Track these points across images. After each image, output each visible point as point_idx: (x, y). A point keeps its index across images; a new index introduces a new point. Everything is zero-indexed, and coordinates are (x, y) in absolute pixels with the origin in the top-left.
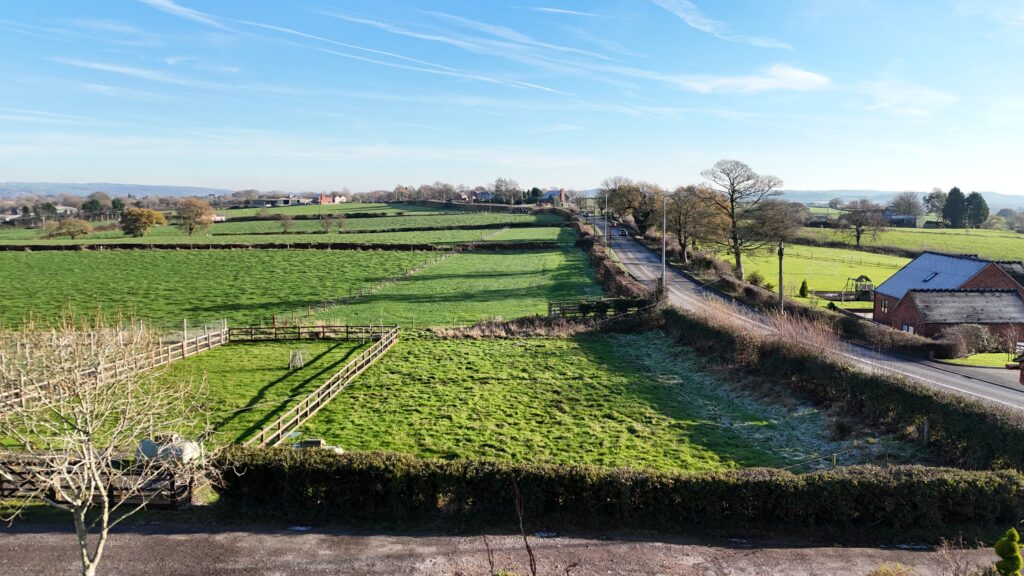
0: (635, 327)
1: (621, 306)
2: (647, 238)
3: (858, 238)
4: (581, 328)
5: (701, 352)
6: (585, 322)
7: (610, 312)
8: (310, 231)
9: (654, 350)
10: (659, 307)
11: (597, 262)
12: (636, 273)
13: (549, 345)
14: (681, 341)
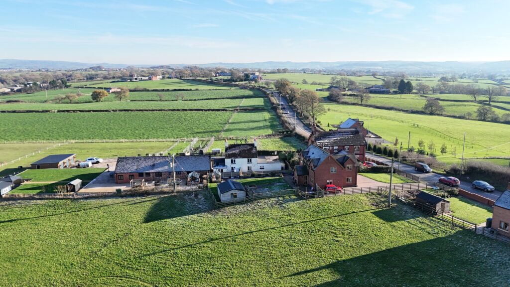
0: (289, 136)
1: (287, 132)
2: (293, 105)
3: (362, 101)
4: (280, 136)
5: (301, 140)
6: (280, 135)
7: (285, 133)
8: (171, 100)
9: (293, 140)
10: (294, 132)
11: (279, 117)
12: (290, 121)
13: (275, 140)
14: (298, 138)
